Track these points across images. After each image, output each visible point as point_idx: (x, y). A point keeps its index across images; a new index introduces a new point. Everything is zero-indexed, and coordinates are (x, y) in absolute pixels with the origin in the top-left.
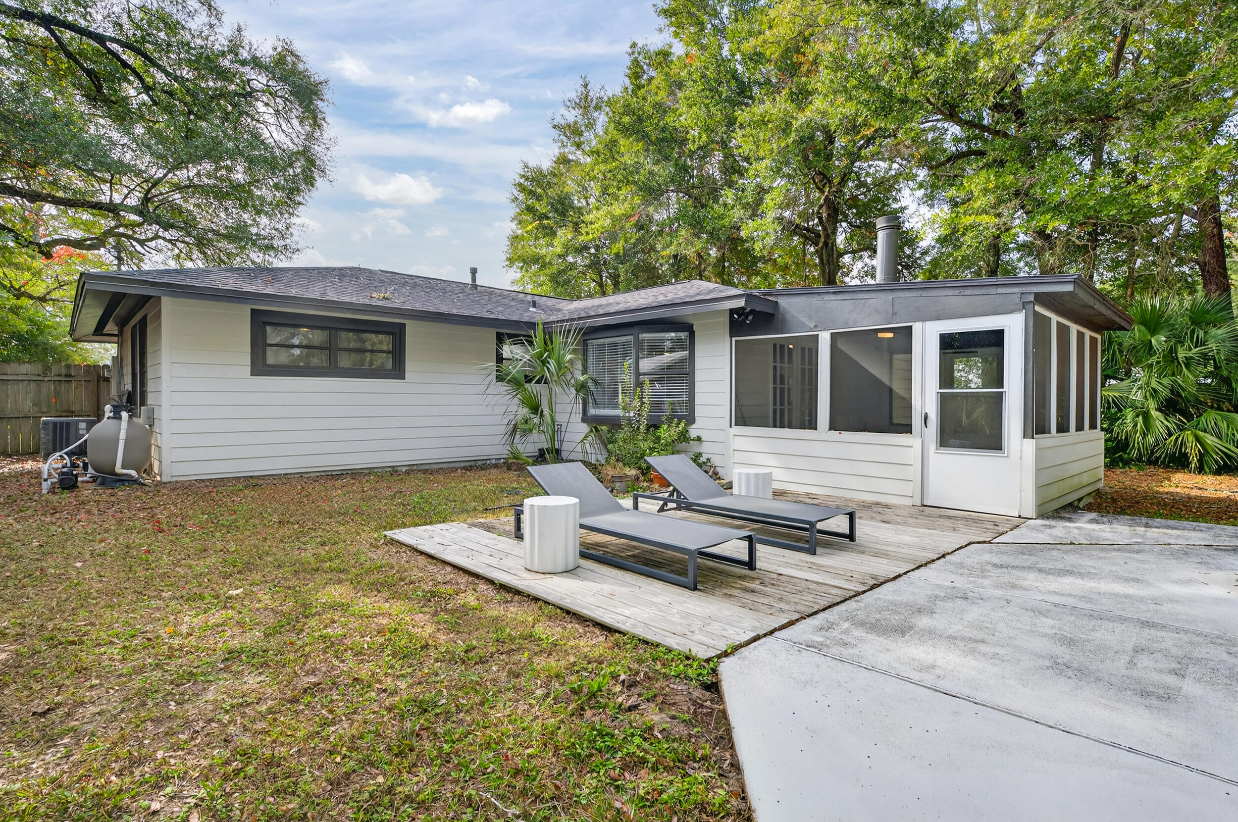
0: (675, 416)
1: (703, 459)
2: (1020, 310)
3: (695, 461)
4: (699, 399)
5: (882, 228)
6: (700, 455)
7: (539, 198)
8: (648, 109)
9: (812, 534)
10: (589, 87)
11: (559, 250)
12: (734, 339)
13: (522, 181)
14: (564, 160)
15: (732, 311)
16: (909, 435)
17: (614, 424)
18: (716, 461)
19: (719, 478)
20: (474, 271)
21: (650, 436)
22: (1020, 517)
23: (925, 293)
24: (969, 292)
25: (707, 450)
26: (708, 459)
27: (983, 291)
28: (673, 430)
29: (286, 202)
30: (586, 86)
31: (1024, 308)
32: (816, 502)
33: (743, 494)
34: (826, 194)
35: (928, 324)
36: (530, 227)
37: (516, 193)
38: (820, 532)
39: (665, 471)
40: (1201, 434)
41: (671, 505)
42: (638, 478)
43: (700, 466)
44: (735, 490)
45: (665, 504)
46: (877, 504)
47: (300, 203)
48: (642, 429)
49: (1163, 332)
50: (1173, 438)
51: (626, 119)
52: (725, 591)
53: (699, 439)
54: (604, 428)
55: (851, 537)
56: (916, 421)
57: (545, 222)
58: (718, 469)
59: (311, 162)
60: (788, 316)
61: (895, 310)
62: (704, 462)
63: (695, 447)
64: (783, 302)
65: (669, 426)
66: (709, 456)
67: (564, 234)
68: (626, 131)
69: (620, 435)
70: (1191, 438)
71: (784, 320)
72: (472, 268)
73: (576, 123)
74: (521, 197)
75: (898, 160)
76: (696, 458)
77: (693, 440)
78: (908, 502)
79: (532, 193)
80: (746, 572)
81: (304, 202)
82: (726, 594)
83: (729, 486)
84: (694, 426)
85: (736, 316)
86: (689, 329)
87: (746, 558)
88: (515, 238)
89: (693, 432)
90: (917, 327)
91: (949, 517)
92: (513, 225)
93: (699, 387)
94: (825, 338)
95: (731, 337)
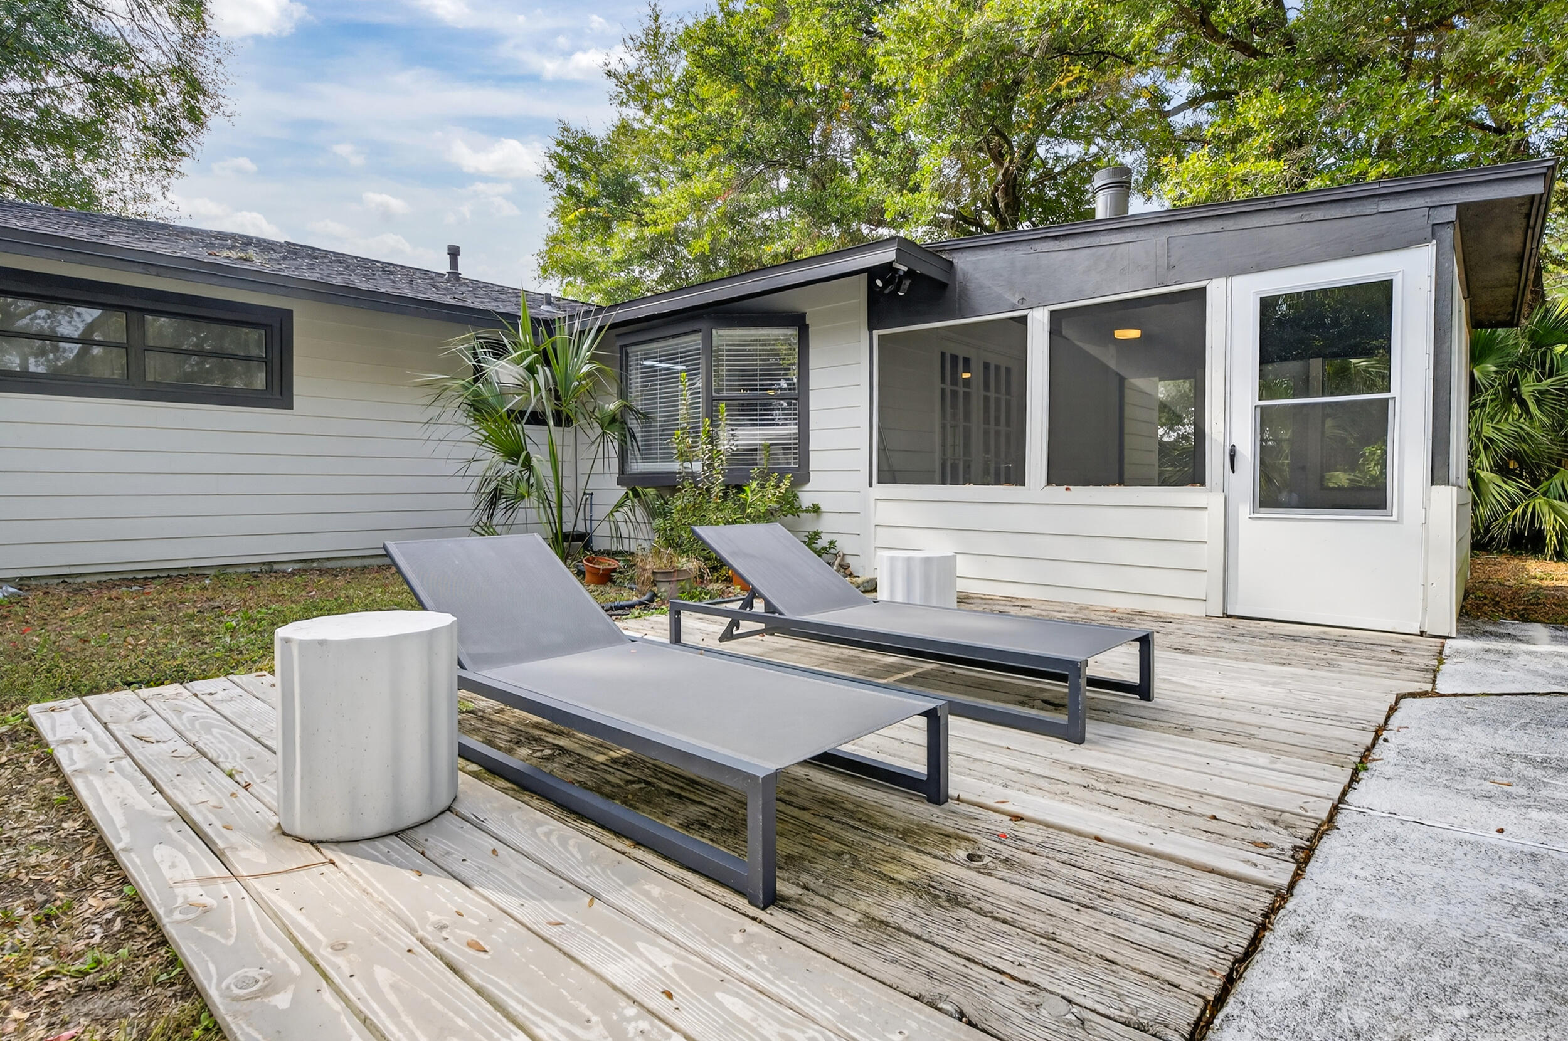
0: (773, 470)
1: (823, 542)
2: (1425, 241)
3: (809, 544)
4: (815, 441)
5: (1104, 187)
6: (817, 535)
7: (585, 176)
8: (742, 35)
9: (1075, 690)
10: (661, 20)
11: (618, 254)
12: (876, 333)
13: (559, 150)
14: (624, 129)
15: (872, 272)
16: (1198, 487)
17: (668, 485)
18: (844, 545)
19: (851, 575)
20: (454, 253)
21: (730, 503)
22: (1422, 634)
23: (1230, 224)
24: (1318, 214)
25: (829, 527)
26: (831, 543)
27: (1348, 210)
28: (769, 492)
29: (158, 151)
30: (656, 19)
31: (1433, 236)
32: (1027, 612)
33: (899, 598)
34: (1006, 164)
35: (1239, 281)
36: (572, 217)
37: (551, 168)
38: (1094, 682)
39: (733, 554)
40: (1557, 503)
41: (746, 626)
42: (702, 576)
43: (819, 553)
44: (883, 594)
45: (735, 624)
46: (1141, 614)
47: (183, 154)
48: (717, 490)
49: (1492, 359)
50: (1519, 510)
51: (711, 51)
52: (866, 903)
53: (816, 509)
54: (651, 491)
55: (1144, 690)
56: (1215, 460)
57: (594, 209)
58: (849, 560)
59: (194, 87)
60: (971, 287)
61: (1173, 261)
62: (824, 549)
63: (809, 524)
64: (963, 262)
65: (763, 486)
66: (833, 538)
67: (626, 232)
68: (713, 68)
69: (678, 502)
70: (1546, 509)
71: (964, 292)
72: (450, 248)
73: (640, 69)
74: (560, 175)
75: (1099, 140)
76: (811, 540)
77: (807, 511)
78: (1199, 610)
79: (573, 169)
80: (920, 810)
81: (188, 150)
82: (870, 921)
83: (871, 587)
84: (808, 487)
85: (879, 283)
86: (798, 321)
87: (920, 768)
88: (555, 241)
89: (806, 498)
90: (1216, 290)
91: (1296, 639)
92: (552, 222)
93: (815, 419)
94: (1039, 322)
95: (871, 328)
